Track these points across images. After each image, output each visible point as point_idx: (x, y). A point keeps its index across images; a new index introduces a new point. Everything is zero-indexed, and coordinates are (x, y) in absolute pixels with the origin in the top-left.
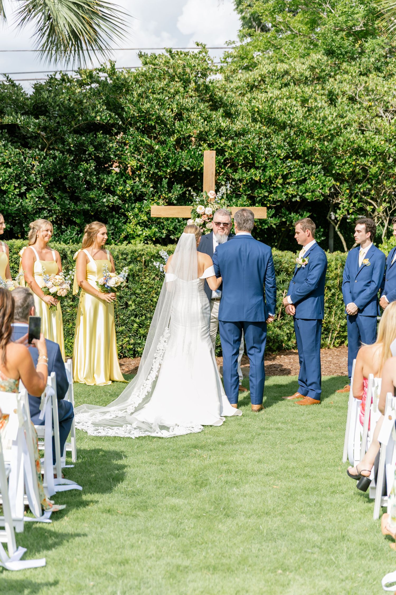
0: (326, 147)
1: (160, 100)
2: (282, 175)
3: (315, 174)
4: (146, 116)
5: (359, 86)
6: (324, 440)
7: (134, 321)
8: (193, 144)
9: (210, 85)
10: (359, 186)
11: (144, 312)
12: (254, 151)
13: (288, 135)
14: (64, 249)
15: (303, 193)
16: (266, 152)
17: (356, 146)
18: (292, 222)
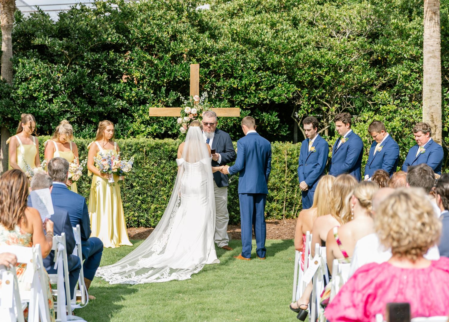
0: (290, 61)
1: (158, 25)
2: (255, 83)
3: (281, 82)
4: (147, 37)
5: (316, 13)
6: (280, 286)
7: (138, 199)
8: (184, 59)
9: (199, 13)
10: (316, 91)
11: (145, 191)
12: (232, 64)
13: (260, 52)
14: (82, 143)
15: (272, 97)
16: (242, 65)
17: (313, 59)
18: (264, 120)
